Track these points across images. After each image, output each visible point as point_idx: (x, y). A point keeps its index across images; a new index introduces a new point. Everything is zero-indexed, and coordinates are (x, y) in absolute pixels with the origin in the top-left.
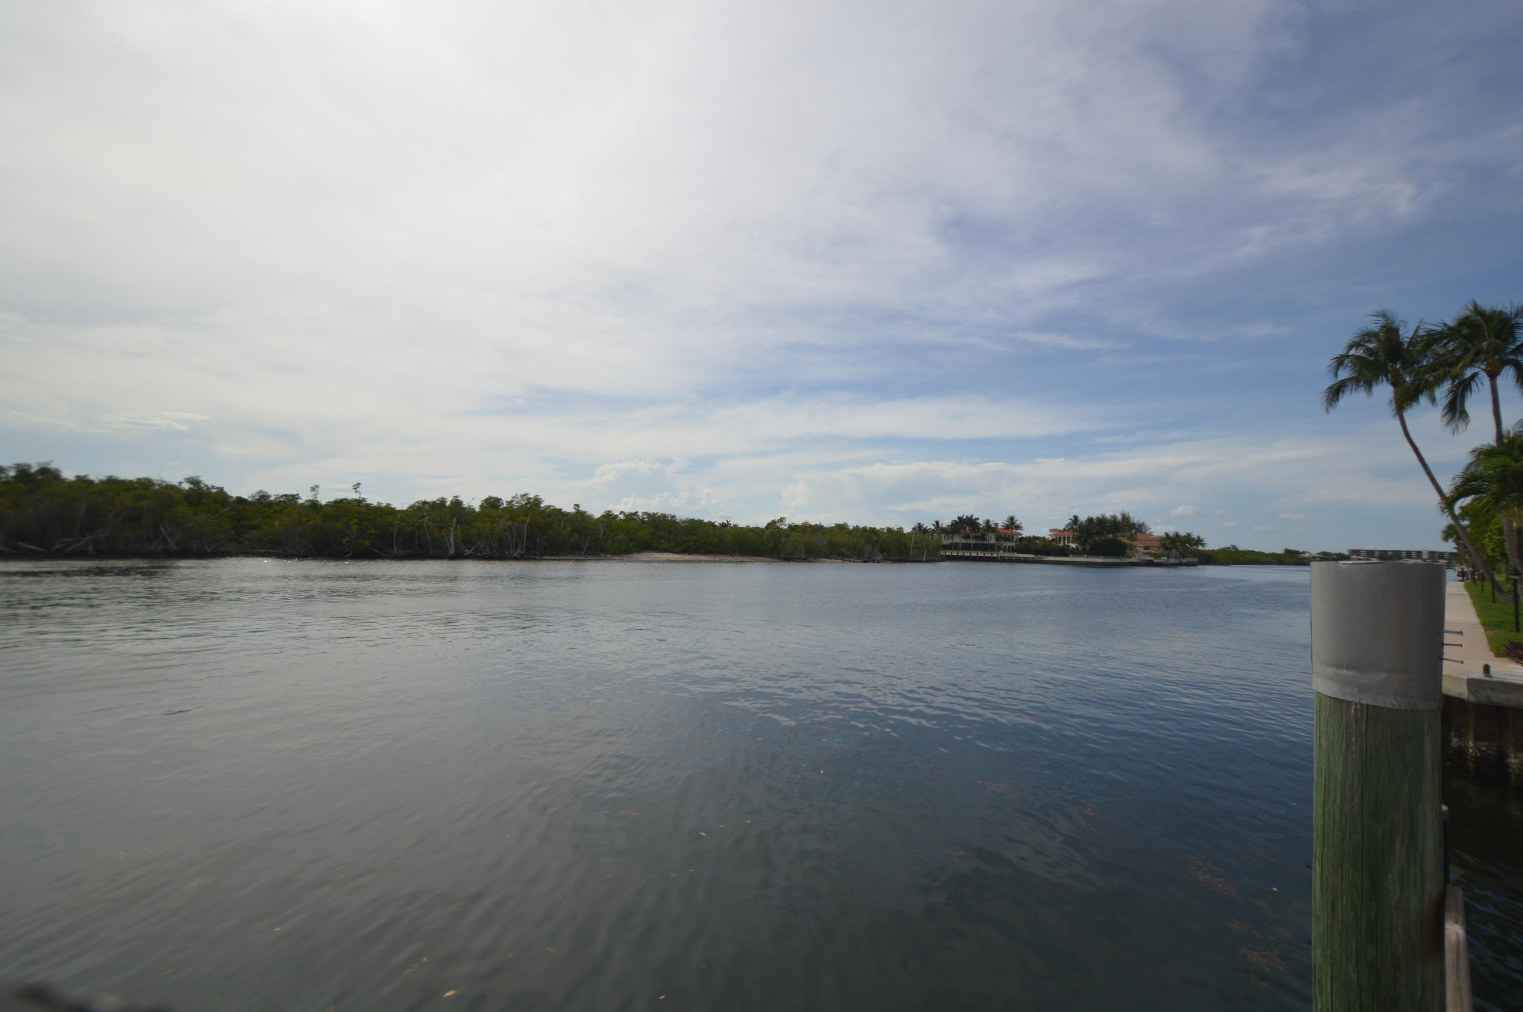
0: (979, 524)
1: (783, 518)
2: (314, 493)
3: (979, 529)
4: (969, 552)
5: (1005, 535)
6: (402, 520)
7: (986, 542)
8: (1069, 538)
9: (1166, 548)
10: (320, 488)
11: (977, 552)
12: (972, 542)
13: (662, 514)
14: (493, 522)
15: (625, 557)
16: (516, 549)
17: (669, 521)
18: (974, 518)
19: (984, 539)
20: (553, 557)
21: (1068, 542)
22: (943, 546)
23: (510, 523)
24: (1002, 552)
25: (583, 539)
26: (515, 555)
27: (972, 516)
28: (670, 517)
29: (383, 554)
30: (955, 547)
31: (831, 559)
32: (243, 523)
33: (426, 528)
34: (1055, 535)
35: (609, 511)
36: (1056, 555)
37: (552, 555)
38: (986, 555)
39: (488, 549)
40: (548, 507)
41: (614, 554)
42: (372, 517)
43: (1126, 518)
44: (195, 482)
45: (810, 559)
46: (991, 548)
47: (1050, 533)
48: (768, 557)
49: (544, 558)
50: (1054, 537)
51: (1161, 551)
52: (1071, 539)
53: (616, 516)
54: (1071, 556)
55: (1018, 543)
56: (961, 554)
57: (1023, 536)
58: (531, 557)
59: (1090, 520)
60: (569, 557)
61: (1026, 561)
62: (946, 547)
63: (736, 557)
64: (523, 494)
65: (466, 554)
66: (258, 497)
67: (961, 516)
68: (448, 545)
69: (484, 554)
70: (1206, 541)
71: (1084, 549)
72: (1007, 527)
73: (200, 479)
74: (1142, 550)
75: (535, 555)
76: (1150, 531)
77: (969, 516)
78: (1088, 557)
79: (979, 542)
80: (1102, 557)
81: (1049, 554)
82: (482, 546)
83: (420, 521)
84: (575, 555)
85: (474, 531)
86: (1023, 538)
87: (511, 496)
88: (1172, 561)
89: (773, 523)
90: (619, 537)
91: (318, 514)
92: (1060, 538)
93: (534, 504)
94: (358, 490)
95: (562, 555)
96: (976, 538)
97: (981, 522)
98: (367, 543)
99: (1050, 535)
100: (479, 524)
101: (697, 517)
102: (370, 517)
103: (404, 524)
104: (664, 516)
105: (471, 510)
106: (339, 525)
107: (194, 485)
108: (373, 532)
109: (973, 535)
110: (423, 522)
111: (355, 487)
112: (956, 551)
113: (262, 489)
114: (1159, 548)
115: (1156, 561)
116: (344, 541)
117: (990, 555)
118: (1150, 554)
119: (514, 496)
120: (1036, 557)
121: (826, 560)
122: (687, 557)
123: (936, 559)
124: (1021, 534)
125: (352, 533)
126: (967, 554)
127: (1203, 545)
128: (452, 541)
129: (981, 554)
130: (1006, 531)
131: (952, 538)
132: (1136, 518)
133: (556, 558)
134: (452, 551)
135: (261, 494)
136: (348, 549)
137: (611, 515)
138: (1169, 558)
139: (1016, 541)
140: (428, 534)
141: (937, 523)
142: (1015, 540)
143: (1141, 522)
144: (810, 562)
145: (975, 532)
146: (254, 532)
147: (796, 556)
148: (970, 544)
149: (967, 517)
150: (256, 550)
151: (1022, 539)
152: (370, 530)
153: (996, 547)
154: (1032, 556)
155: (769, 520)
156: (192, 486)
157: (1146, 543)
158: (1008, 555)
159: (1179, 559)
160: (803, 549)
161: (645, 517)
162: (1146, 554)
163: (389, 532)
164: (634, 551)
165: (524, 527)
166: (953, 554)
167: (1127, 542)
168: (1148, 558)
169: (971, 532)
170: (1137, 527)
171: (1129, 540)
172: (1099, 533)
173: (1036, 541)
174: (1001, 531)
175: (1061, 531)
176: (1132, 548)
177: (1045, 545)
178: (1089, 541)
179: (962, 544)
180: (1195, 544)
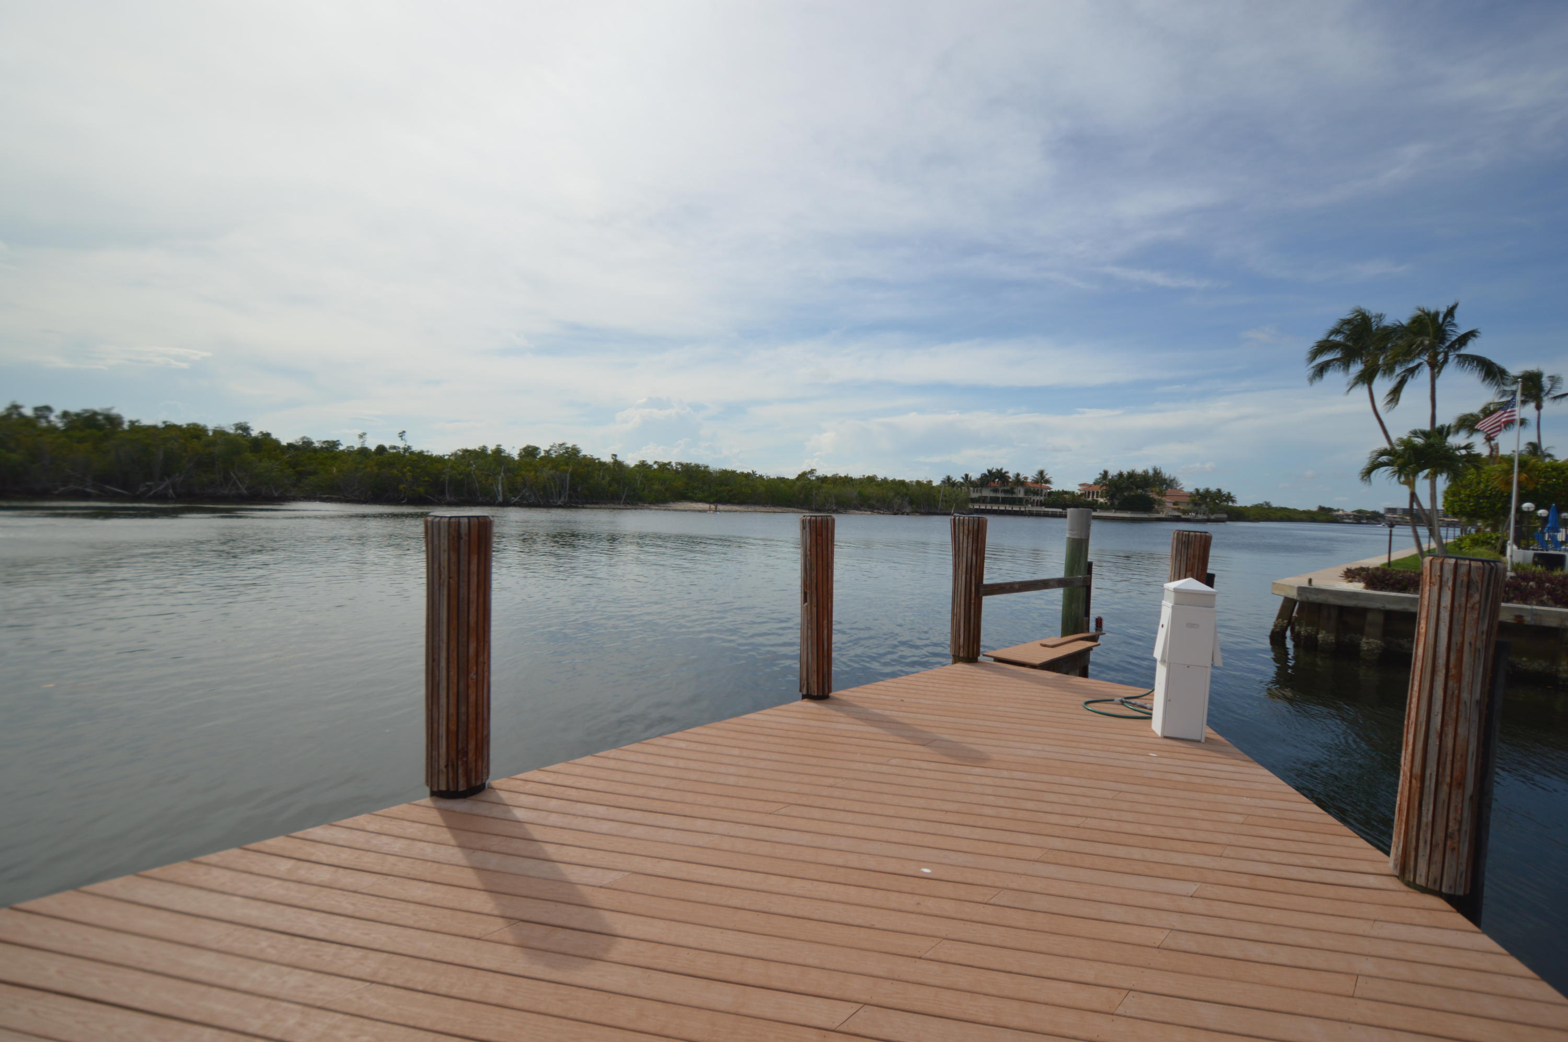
0: (1009, 477)
1: (814, 470)
2: (362, 440)
3: (1008, 482)
4: (998, 505)
5: (1034, 489)
6: (451, 468)
7: (1014, 496)
8: (1098, 492)
9: (1195, 504)
11: (1006, 505)
12: (1000, 495)
13: (695, 464)
14: (536, 471)
15: (663, 506)
16: (560, 497)
17: (703, 472)
18: (1003, 471)
19: (1013, 493)
20: (594, 506)
21: (1097, 497)
22: (972, 499)
23: (552, 472)
24: (1030, 506)
25: (621, 488)
26: (559, 503)
27: (1001, 469)
28: (703, 468)
29: (437, 501)
30: (983, 500)
31: (861, 511)
32: (300, 469)
33: (474, 476)
34: (1084, 490)
35: (643, 461)
36: (1084, 509)
37: (593, 503)
38: (1014, 509)
39: (533, 497)
40: (587, 457)
41: (651, 503)
42: (421, 464)
43: (1157, 473)
44: (243, 428)
45: (841, 511)
46: (1020, 501)
47: (1079, 488)
48: (800, 508)
49: (585, 506)
50: (1083, 492)
51: (1190, 507)
52: (1100, 494)
53: (651, 466)
54: (1098, 510)
55: (1046, 497)
56: (989, 507)
58: (574, 505)
59: (1120, 475)
60: (609, 506)
61: (1052, 515)
62: (974, 501)
63: (768, 508)
64: (561, 443)
65: (512, 502)
66: (303, 443)
67: (990, 469)
68: (497, 492)
69: (530, 501)
70: (1237, 497)
71: (1112, 504)
72: (1036, 482)
74: (1171, 505)
75: (577, 503)
76: (1181, 487)
77: (999, 469)
78: (1115, 512)
79: (1007, 496)
80: (1129, 513)
82: (527, 494)
83: (468, 469)
84: (614, 503)
85: (519, 479)
86: (1052, 492)
87: (549, 445)
88: (1200, 517)
89: (803, 474)
90: (655, 486)
92: (1089, 493)
93: (572, 454)
94: (403, 438)
95: (602, 503)
96: (1005, 492)
97: (1011, 475)
98: (421, 490)
99: (1080, 490)
100: (522, 472)
101: (729, 468)
103: (454, 472)
104: (697, 466)
105: (511, 459)
106: (393, 472)
107: (243, 432)
108: (426, 479)
109: (1003, 488)
110: (470, 470)
112: (984, 505)
113: (304, 435)
114: (1188, 504)
115: (1183, 517)
116: (401, 487)
117: (1018, 509)
118: (1178, 510)
119: (552, 445)
120: (1060, 511)
121: (856, 512)
124: (1050, 489)
125: (407, 480)
127: (1233, 501)
128: (500, 488)
129: (1009, 508)
130: (1035, 485)
131: (981, 492)
132: (1167, 473)
133: (597, 506)
134: (500, 499)
135: (305, 440)
136: (405, 495)
137: (646, 464)
138: (1197, 514)
139: (1045, 496)
140: (476, 482)
141: (967, 476)
142: (1044, 494)
143: (1173, 477)
145: (1004, 486)
146: (312, 478)
147: (827, 508)
148: (999, 498)
149: (997, 470)
150: (317, 496)
151: (1050, 494)
152: (423, 478)
153: (1024, 501)
155: (800, 471)
156: (241, 432)
157: (1175, 499)
158: (1035, 509)
159: (1208, 515)
160: (834, 501)
161: (678, 466)
162: (1175, 509)
163: (441, 480)
164: (670, 501)
165: (566, 476)
166: (981, 507)
167: (1156, 497)
168: (1177, 514)
169: (1001, 486)
170: (1168, 482)
171: (1159, 496)
172: (1128, 488)
173: (1065, 496)
174: (1030, 485)
175: (1090, 486)
176: (1161, 503)
177: (1073, 499)
178: (1118, 496)
179: (991, 497)
180: (1225, 501)
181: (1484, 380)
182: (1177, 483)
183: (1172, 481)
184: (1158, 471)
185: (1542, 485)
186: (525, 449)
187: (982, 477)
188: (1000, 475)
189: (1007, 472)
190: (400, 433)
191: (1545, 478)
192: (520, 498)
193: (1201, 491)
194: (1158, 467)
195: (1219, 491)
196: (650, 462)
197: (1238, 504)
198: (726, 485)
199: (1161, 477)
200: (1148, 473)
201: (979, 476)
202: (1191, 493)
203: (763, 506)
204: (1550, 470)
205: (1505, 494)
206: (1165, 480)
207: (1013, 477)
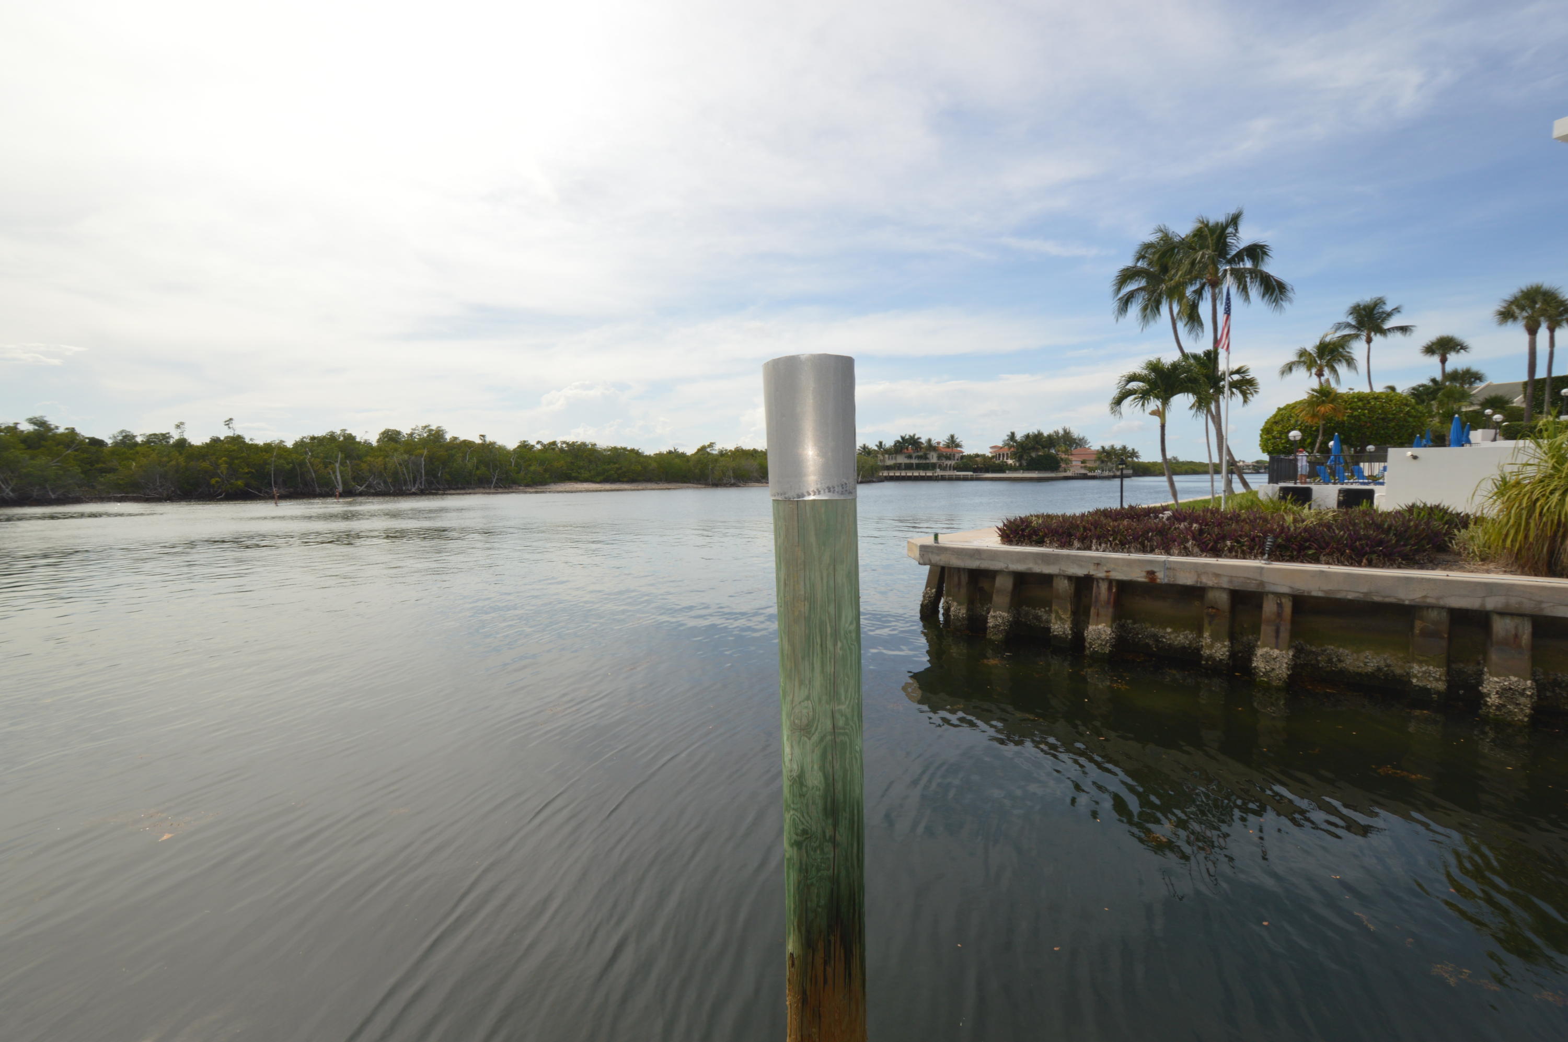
0: (922, 443)
1: (713, 443)
2: (179, 431)
3: (921, 448)
4: (912, 471)
5: (947, 454)
6: (279, 456)
7: (928, 461)
8: (1007, 454)
9: (1103, 462)
10: (186, 426)
11: (919, 471)
12: (914, 461)
13: (582, 443)
14: (386, 456)
15: (540, 488)
16: (414, 484)
17: (590, 450)
18: (916, 437)
19: (926, 458)
20: (458, 491)
21: (1007, 459)
22: (887, 466)
23: (406, 457)
24: (938, 470)
25: (492, 470)
26: (413, 490)
27: (914, 435)
28: (590, 446)
29: (262, 495)
30: (898, 467)
31: (762, 483)
32: (100, 465)
33: (309, 464)
34: (994, 452)
35: (525, 441)
36: (994, 471)
37: (458, 488)
38: (928, 474)
39: (382, 484)
40: (451, 439)
41: (527, 485)
42: (244, 454)
43: (1067, 434)
44: (41, 424)
45: (740, 484)
46: (933, 467)
47: (991, 450)
48: (696, 484)
49: (448, 492)
50: (994, 454)
51: (1097, 464)
52: (1009, 455)
53: (533, 446)
54: (1007, 472)
55: (959, 461)
56: (903, 474)
57: (964, 454)
58: (433, 491)
59: (1028, 436)
60: (477, 490)
61: (965, 479)
62: (888, 468)
63: (661, 484)
64: (424, 425)
65: (357, 491)
66: (120, 438)
67: (904, 435)
68: (336, 483)
69: (378, 490)
70: (1140, 453)
71: (1021, 465)
72: (948, 446)
73: (46, 419)
74: (1079, 463)
75: (439, 489)
76: (1089, 445)
77: (912, 435)
78: (1023, 473)
79: (921, 462)
80: (1037, 472)
81: (987, 471)
82: (375, 482)
83: (302, 458)
84: (484, 488)
85: (364, 466)
86: (965, 456)
87: (411, 427)
88: (1106, 473)
89: (703, 449)
90: (532, 468)
91: (181, 454)
92: (1000, 455)
93: (436, 436)
94: (231, 426)
95: (469, 488)
96: (919, 457)
97: (923, 440)
98: (240, 483)
99: (991, 452)
100: (369, 458)
101: (620, 444)
102: (243, 455)
103: (282, 461)
104: (584, 444)
105: (367, 445)
106: (205, 465)
107: (39, 427)
108: (247, 471)
109: (917, 454)
110: (305, 459)
111: (227, 423)
112: (899, 471)
113: (124, 429)
114: (1095, 461)
115: (1090, 474)
116: (213, 481)
117: (931, 474)
118: (1085, 467)
119: (414, 427)
120: (975, 474)
121: (757, 484)
122: (608, 486)
123: (874, 480)
124: (962, 452)
125: (222, 473)
126: (909, 474)
127: (1137, 457)
128: (339, 477)
129: (922, 473)
130: (947, 450)
131: (895, 458)
132: (1076, 433)
133: (463, 491)
134: (340, 489)
135: (124, 434)
136: (220, 490)
137: (527, 445)
138: (1103, 471)
139: (958, 460)
140: (312, 471)
141: (881, 443)
142: (956, 458)
143: (1081, 436)
144: (739, 486)
145: (918, 452)
146: (109, 475)
147: (725, 481)
148: (912, 464)
149: (910, 436)
150: (111, 495)
151: (963, 457)
152: (243, 469)
153: (938, 465)
154: (971, 473)
155: (699, 446)
156: (37, 428)
157: (1083, 458)
158: (947, 473)
159: (1114, 472)
160: (732, 475)
161: (564, 446)
162: (1082, 467)
163: (266, 471)
164: (551, 483)
165: (421, 460)
166: (896, 475)
167: (1063, 456)
168: (1083, 471)
169: (914, 452)
170: (1077, 441)
171: (1065, 454)
172: (1034, 449)
173: (977, 459)
174: (943, 450)
175: (1001, 448)
176: (1067, 462)
177: (985, 462)
178: (1025, 457)
179: (905, 464)
180: (1129, 457)
181: (1264, 296)
182: (1085, 442)
183: (1080, 440)
184: (1068, 430)
185: (1348, 416)
186: (383, 433)
187: (895, 444)
188: (913, 442)
189: (919, 438)
190: (226, 422)
191: (1351, 409)
192: (366, 487)
193: (1107, 448)
194: (1067, 427)
195: (1124, 448)
196: (532, 442)
197: (1141, 460)
198: (615, 463)
199: (1071, 437)
200: (1058, 433)
201: (892, 444)
202: (1098, 451)
203: (657, 483)
204: (1356, 400)
205: (1314, 429)
206: (1075, 439)
207: (926, 442)
